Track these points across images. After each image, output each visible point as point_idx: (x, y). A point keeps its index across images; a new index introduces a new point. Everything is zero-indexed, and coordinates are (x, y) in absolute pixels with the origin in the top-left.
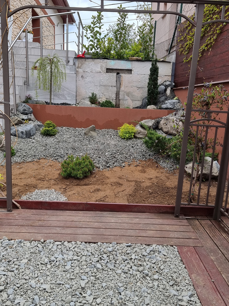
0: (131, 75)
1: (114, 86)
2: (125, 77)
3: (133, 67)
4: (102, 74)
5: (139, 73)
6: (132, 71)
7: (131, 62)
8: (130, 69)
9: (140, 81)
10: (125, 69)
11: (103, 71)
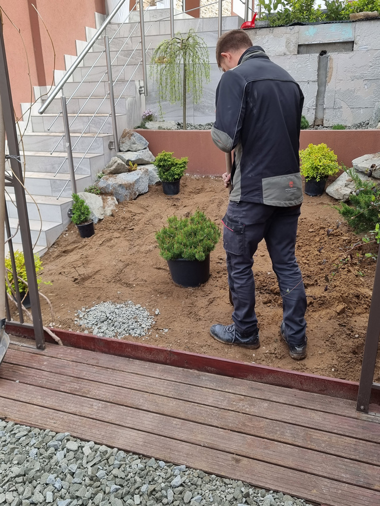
0: (351, 54)
1: (312, 82)
2: (337, 59)
3: (356, 35)
4: (289, 57)
5: (369, 47)
6: (354, 44)
7: (354, 24)
8: (350, 40)
9: (371, 64)
10: (338, 41)
11: (290, 52)
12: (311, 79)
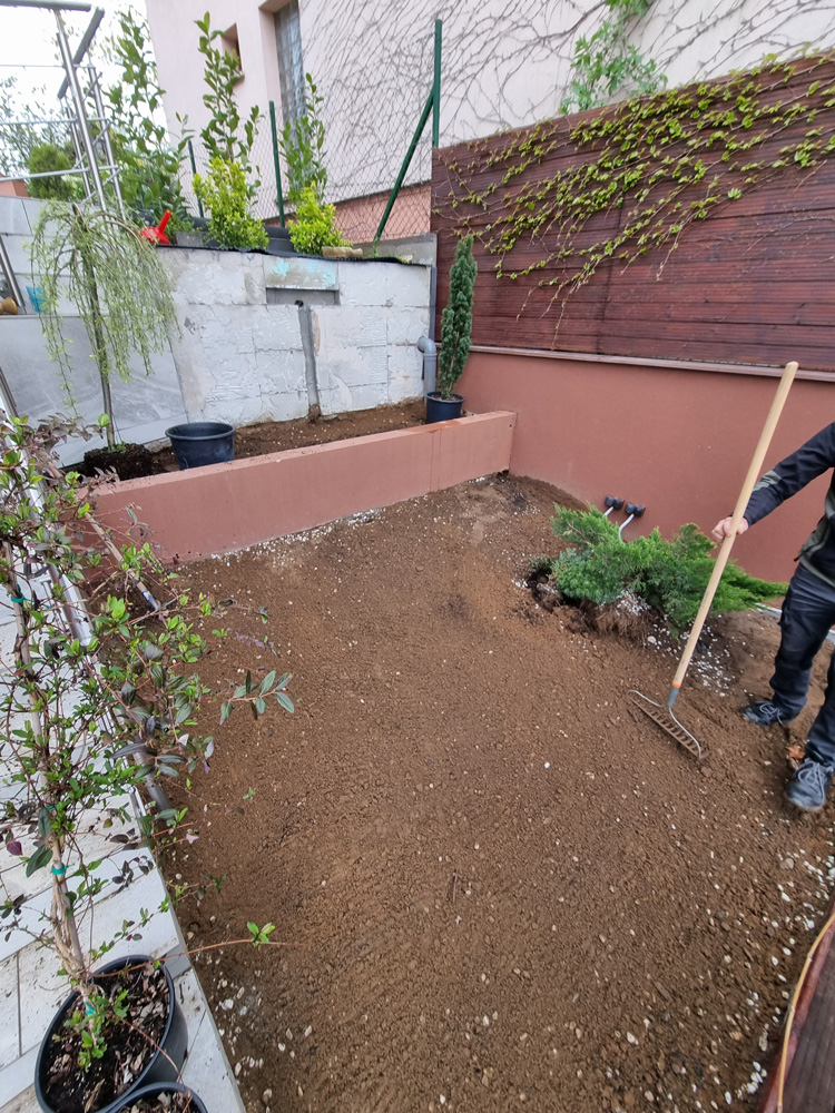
0: (338, 310)
1: (297, 350)
2: (322, 313)
3: (340, 281)
4: (255, 308)
5: (358, 302)
6: (340, 297)
7: (335, 264)
8: (333, 288)
11: (255, 299)
12: (294, 346)
